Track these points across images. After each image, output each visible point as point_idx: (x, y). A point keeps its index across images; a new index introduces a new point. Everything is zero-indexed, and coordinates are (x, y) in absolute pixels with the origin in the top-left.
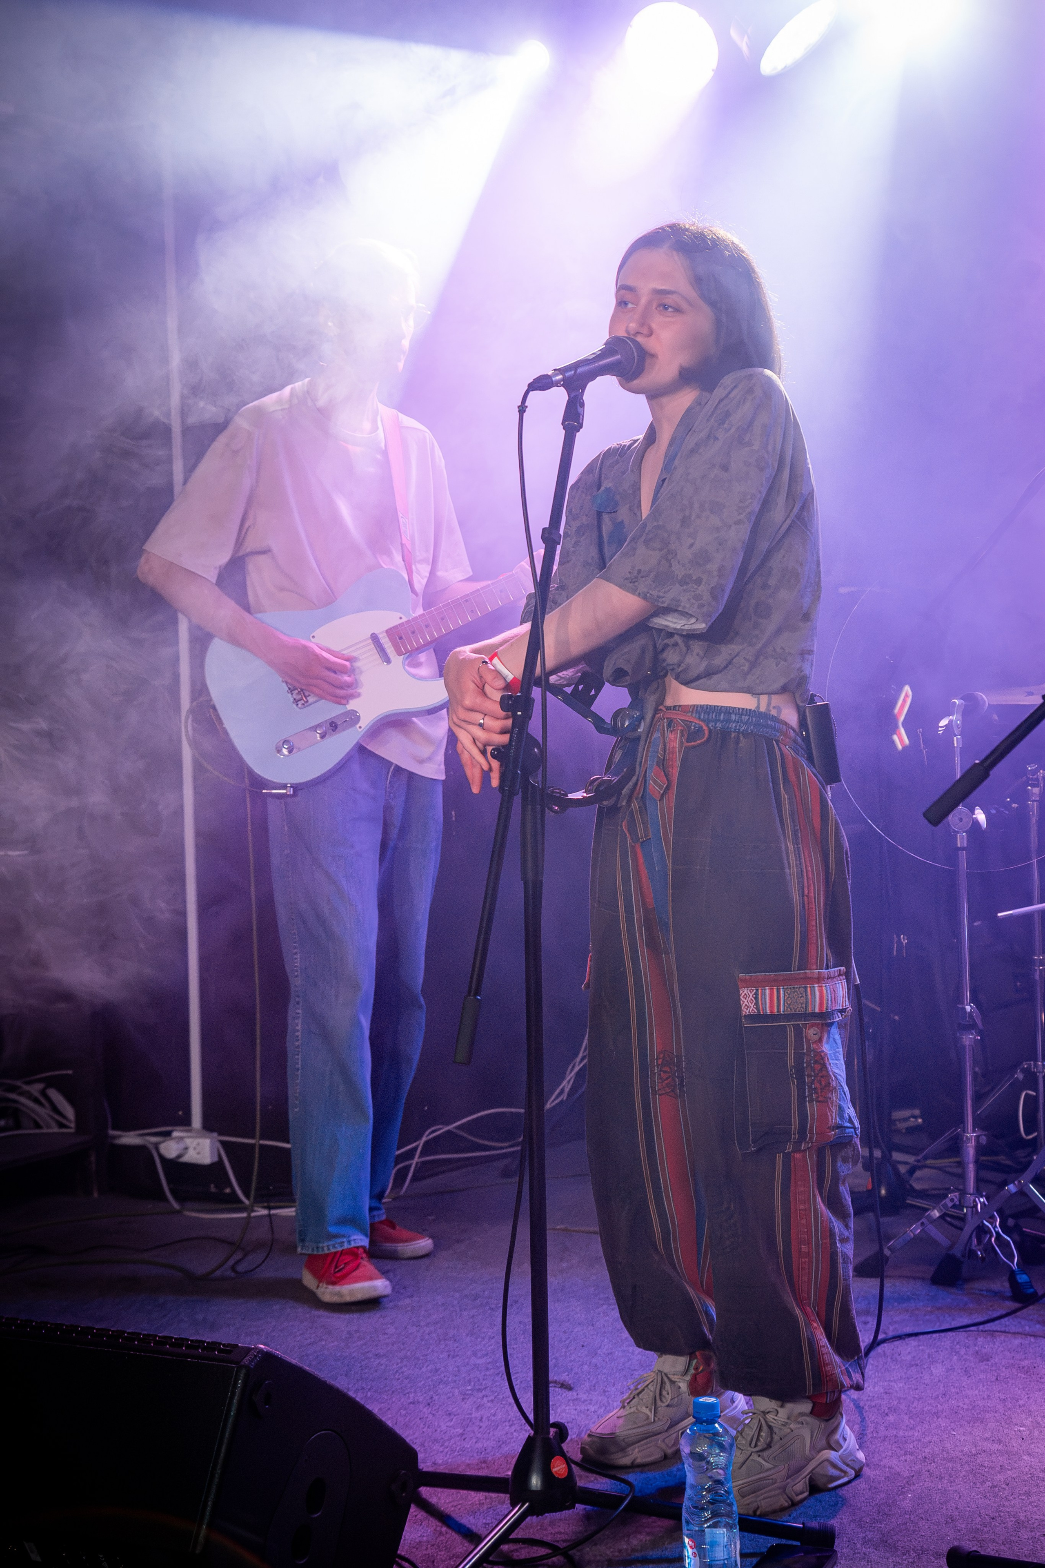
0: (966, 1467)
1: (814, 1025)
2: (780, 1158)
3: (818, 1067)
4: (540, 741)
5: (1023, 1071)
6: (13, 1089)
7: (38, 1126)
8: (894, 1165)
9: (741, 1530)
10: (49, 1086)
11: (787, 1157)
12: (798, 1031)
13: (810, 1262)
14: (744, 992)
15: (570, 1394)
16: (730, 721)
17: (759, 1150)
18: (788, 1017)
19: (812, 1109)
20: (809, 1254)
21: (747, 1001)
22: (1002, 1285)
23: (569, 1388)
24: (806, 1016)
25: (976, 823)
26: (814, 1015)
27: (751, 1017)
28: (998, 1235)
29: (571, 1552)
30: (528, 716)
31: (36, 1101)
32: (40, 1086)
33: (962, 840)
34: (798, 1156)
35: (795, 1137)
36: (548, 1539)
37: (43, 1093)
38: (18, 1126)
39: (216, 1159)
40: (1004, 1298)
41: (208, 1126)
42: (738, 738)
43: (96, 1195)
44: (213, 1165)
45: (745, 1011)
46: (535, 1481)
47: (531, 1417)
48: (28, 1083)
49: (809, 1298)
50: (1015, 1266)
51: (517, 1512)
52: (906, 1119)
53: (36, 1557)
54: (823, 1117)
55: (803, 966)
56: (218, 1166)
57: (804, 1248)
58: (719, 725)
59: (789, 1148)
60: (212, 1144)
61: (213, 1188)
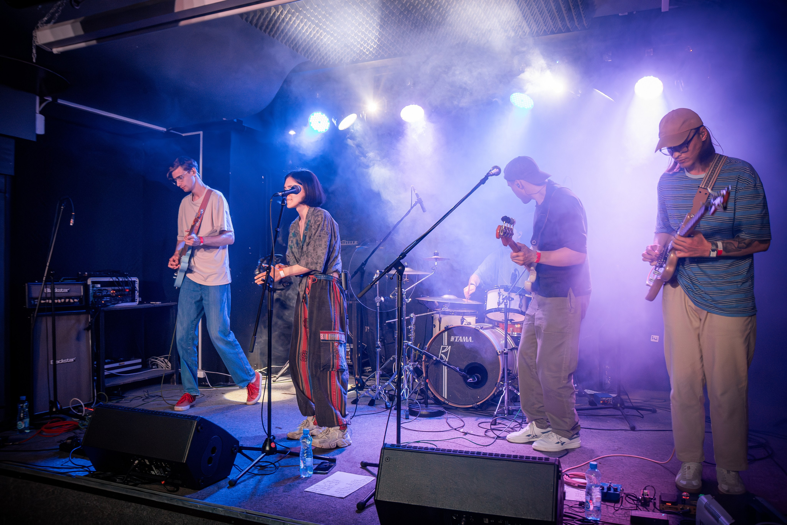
0: (369, 445)
1: (336, 342)
2: (328, 372)
3: (337, 352)
4: (273, 277)
5: (393, 357)
6: (157, 359)
7: (162, 368)
8: (362, 379)
9: (313, 458)
10: (165, 359)
11: (330, 373)
12: (333, 344)
13: (336, 397)
14: (321, 334)
15: (281, 430)
16: (321, 277)
17: (323, 369)
18: (331, 341)
19: (335, 361)
20: (335, 395)
21: (322, 336)
22: (384, 406)
23: (281, 429)
24: (334, 341)
25: (381, 301)
26: (336, 340)
27: (323, 340)
28: (383, 394)
29: (275, 464)
30: (270, 271)
31: (162, 362)
32: (163, 358)
33: (378, 304)
34: (332, 372)
35: (331, 367)
36: (271, 461)
37: (164, 360)
38: (158, 368)
39: (204, 377)
40: (384, 408)
41: (203, 369)
42: (323, 281)
43: (175, 384)
44: (203, 378)
45: (321, 339)
46: (267, 448)
47: (267, 432)
48: (160, 358)
49: (336, 405)
50: (387, 401)
51: (263, 455)
52: (368, 369)
53: (148, 463)
54: (338, 362)
55: (334, 329)
56: (205, 378)
57: (334, 393)
58: (319, 278)
59: (330, 370)
60: (203, 373)
61: (203, 383)
